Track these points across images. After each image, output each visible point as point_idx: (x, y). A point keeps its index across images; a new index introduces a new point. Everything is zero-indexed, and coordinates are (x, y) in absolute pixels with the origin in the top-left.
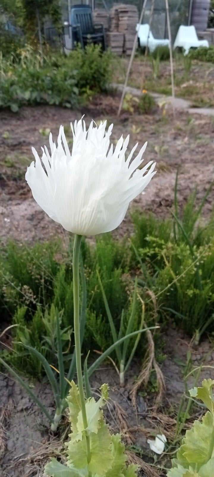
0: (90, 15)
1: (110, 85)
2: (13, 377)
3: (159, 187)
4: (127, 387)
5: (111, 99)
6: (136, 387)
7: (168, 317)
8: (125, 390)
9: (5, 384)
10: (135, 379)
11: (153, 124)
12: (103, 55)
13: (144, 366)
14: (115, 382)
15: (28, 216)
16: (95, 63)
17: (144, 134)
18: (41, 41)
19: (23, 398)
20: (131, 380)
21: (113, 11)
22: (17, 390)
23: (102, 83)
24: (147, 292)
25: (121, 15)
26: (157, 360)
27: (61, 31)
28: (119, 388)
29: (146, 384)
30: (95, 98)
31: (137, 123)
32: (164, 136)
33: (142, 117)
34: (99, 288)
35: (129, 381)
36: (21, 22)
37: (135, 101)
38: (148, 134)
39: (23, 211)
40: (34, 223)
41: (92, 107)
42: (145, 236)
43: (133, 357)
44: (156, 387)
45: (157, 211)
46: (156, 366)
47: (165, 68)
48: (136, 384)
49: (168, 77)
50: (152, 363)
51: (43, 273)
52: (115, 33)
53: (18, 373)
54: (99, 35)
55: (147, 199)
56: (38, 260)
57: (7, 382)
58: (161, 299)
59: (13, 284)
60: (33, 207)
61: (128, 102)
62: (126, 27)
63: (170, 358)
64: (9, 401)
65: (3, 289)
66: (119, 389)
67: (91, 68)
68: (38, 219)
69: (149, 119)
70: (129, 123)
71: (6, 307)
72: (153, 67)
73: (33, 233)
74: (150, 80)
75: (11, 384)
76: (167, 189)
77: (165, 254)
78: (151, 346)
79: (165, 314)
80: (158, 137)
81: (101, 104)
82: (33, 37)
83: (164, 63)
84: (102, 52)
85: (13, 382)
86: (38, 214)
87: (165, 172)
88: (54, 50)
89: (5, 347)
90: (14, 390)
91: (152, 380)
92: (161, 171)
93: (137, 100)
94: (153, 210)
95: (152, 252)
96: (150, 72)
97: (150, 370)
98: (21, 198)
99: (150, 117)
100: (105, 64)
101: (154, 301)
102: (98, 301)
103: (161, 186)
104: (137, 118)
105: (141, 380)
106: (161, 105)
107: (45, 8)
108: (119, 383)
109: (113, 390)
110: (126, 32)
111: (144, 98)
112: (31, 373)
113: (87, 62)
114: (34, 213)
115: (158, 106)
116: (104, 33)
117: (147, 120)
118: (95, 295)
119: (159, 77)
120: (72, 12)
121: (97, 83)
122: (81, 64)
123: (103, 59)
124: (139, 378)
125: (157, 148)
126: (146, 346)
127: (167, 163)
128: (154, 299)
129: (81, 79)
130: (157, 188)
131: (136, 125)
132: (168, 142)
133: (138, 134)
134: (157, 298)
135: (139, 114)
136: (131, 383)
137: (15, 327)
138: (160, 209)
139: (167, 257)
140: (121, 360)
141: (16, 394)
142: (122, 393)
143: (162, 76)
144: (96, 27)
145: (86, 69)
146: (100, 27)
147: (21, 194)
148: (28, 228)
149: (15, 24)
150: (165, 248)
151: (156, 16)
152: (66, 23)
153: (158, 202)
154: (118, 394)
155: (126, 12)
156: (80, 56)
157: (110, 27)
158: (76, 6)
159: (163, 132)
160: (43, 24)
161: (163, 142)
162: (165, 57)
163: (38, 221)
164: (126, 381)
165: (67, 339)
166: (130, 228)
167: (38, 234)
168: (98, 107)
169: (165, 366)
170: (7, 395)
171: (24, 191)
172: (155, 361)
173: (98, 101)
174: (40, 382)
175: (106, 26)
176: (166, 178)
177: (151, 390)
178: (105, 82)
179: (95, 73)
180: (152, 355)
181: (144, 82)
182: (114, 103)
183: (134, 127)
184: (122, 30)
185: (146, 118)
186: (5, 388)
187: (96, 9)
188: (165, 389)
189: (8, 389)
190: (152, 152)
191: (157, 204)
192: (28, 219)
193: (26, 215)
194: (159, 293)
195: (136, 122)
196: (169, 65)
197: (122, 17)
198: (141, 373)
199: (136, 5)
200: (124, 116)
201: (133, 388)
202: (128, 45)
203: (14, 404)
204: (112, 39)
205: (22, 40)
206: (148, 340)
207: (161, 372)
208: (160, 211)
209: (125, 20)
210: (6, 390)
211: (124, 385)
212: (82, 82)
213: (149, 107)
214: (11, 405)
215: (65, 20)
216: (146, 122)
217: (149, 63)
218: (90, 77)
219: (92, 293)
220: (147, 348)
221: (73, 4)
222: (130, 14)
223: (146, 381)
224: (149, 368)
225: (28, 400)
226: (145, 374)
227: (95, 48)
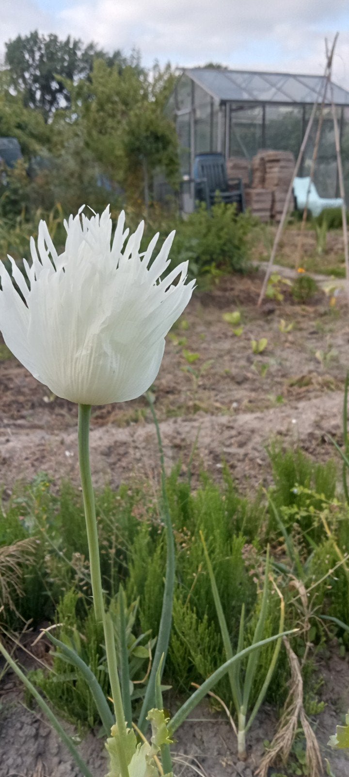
0: (222, 166)
1: (249, 264)
2: (48, 720)
3: (321, 412)
4: (250, 761)
5: (249, 282)
6: (265, 762)
7: (330, 635)
8: (247, 767)
9: (33, 732)
10: (265, 746)
11: (314, 319)
12: (238, 219)
13: (283, 722)
14: (229, 749)
15: (103, 448)
16: (226, 230)
17: (299, 334)
18: (148, 201)
19: (62, 763)
20: (259, 748)
21: (257, 160)
22: (53, 744)
23: (235, 259)
24: (292, 583)
25: (268, 165)
26: (308, 714)
27: (177, 187)
28: (236, 761)
29: (285, 756)
30: (223, 281)
31: (288, 317)
32: (332, 337)
33: (298, 309)
34: (205, 567)
35: (254, 748)
36: (120, 175)
37: (285, 285)
38: (305, 334)
39: (95, 441)
40: (112, 459)
41: (218, 293)
42: (292, 486)
43: (263, 704)
44: (305, 765)
45: (317, 452)
46: (305, 723)
47: (336, 240)
48: (268, 756)
49: (340, 252)
50: (299, 716)
51: (113, 538)
52: (259, 190)
53: (57, 714)
54: (235, 192)
55: (301, 430)
56: (107, 515)
57: (37, 729)
58: (317, 597)
59: (61, 553)
60: (113, 435)
61: (274, 286)
62: (276, 182)
63: (334, 713)
64: (36, 765)
65: (46, 560)
66: (235, 764)
67: (219, 238)
68: (119, 454)
69: (307, 312)
70: (274, 316)
71: (49, 593)
72: (317, 238)
73: (108, 477)
74: (311, 256)
75: (44, 735)
76: (335, 416)
77: (327, 519)
78: (298, 685)
79: (325, 627)
80: (322, 338)
81: (232, 289)
82: (136, 196)
83: (333, 233)
84: (236, 215)
85: (47, 730)
86: (119, 446)
87: (332, 390)
88: (165, 214)
89: (41, 666)
90: (48, 745)
91: (298, 751)
92: (325, 388)
93: (288, 282)
94: (311, 450)
95: (304, 514)
96: (312, 245)
97: (293, 729)
98: (97, 423)
99: (310, 309)
100: (241, 231)
101: (304, 600)
102: (203, 592)
103: (325, 411)
104: (289, 309)
105: (277, 749)
106: (327, 290)
107: (157, 156)
108: (237, 752)
109: (224, 764)
110: (275, 188)
111: (300, 281)
112: (78, 716)
113: (214, 230)
114: (113, 444)
115: (323, 293)
116: (242, 191)
117: (304, 313)
118: (198, 581)
119: (327, 252)
120: (195, 163)
121: (227, 259)
122: (204, 231)
123: (239, 225)
124: (272, 744)
125: (319, 355)
126: (287, 684)
127: (336, 377)
128: (304, 595)
129: (204, 253)
130: (317, 414)
131: (286, 320)
132: (339, 346)
133: (289, 333)
134: (309, 595)
135: (293, 304)
136: (259, 753)
137: (59, 627)
138: (323, 448)
139: (329, 524)
140: (240, 706)
141: (51, 754)
142: (240, 770)
143: (331, 249)
144: (231, 183)
145: (211, 239)
146: (236, 182)
147: (97, 417)
148: (101, 467)
149: (111, 179)
150: (326, 508)
151: (322, 166)
152: (186, 178)
153: (320, 436)
154: (232, 773)
155: (278, 161)
156: (203, 219)
157: (252, 182)
158: (201, 155)
159: (331, 331)
160: (151, 178)
161: (331, 346)
162: (336, 223)
163: (118, 457)
164: (249, 748)
165: (145, 656)
166: (269, 478)
167: (116, 478)
168: (227, 294)
169: (322, 725)
170: (34, 753)
171: (102, 413)
172: (303, 714)
173: (228, 285)
174: (94, 735)
175: (245, 181)
176: (333, 399)
177: (294, 772)
178: (240, 257)
179: (225, 244)
180: (299, 701)
181: (302, 258)
182: (253, 288)
183: (283, 322)
184: (271, 187)
185: (303, 310)
186: (33, 740)
187: (232, 158)
188: (323, 771)
189: (37, 743)
190: (311, 360)
191: (316, 439)
192: (103, 454)
193: (100, 446)
194: (313, 586)
195: (287, 315)
196: (342, 235)
197: (271, 168)
198: (278, 735)
199: (292, 151)
200: (269, 306)
201: (261, 763)
202: (278, 207)
203: (45, 773)
204: (255, 198)
205: (120, 199)
206: (292, 672)
207: (313, 735)
208: (323, 451)
209: (275, 172)
210: (34, 745)
211: (244, 756)
212: (205, 258)
213: (308, 294)
214: (39, 774)
215: (185, 173)
216: (304, 316)
217: (311, 232)
218: (218, 251)
219: (194, 577)
220: (290, 688)
221: (198, 152)
222: (282, 164)
223: (286, 752)
224: (291, 726)
225: (69, 768)
226: (284, 738)
227: (226, 209)
